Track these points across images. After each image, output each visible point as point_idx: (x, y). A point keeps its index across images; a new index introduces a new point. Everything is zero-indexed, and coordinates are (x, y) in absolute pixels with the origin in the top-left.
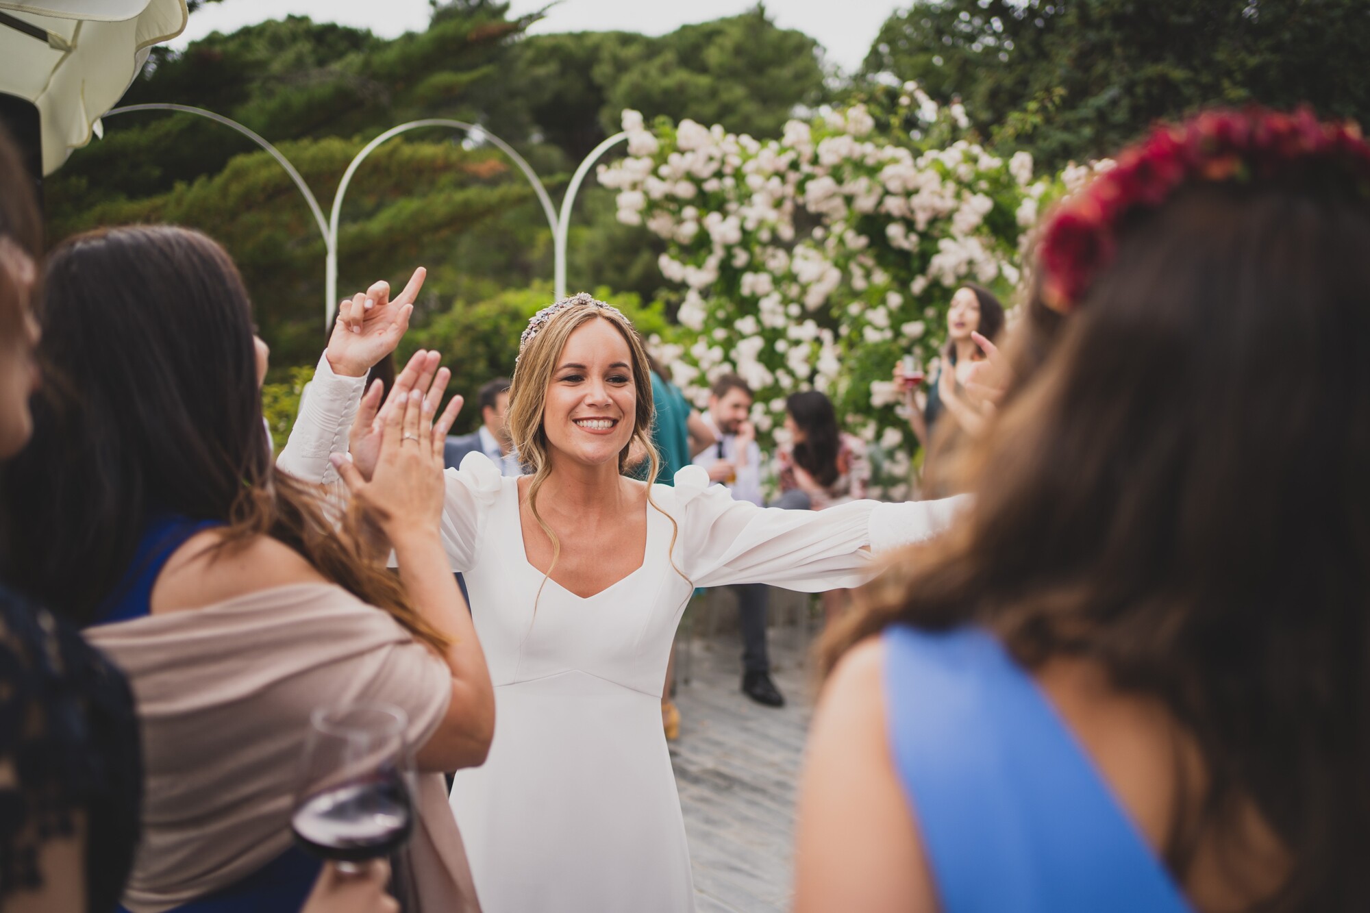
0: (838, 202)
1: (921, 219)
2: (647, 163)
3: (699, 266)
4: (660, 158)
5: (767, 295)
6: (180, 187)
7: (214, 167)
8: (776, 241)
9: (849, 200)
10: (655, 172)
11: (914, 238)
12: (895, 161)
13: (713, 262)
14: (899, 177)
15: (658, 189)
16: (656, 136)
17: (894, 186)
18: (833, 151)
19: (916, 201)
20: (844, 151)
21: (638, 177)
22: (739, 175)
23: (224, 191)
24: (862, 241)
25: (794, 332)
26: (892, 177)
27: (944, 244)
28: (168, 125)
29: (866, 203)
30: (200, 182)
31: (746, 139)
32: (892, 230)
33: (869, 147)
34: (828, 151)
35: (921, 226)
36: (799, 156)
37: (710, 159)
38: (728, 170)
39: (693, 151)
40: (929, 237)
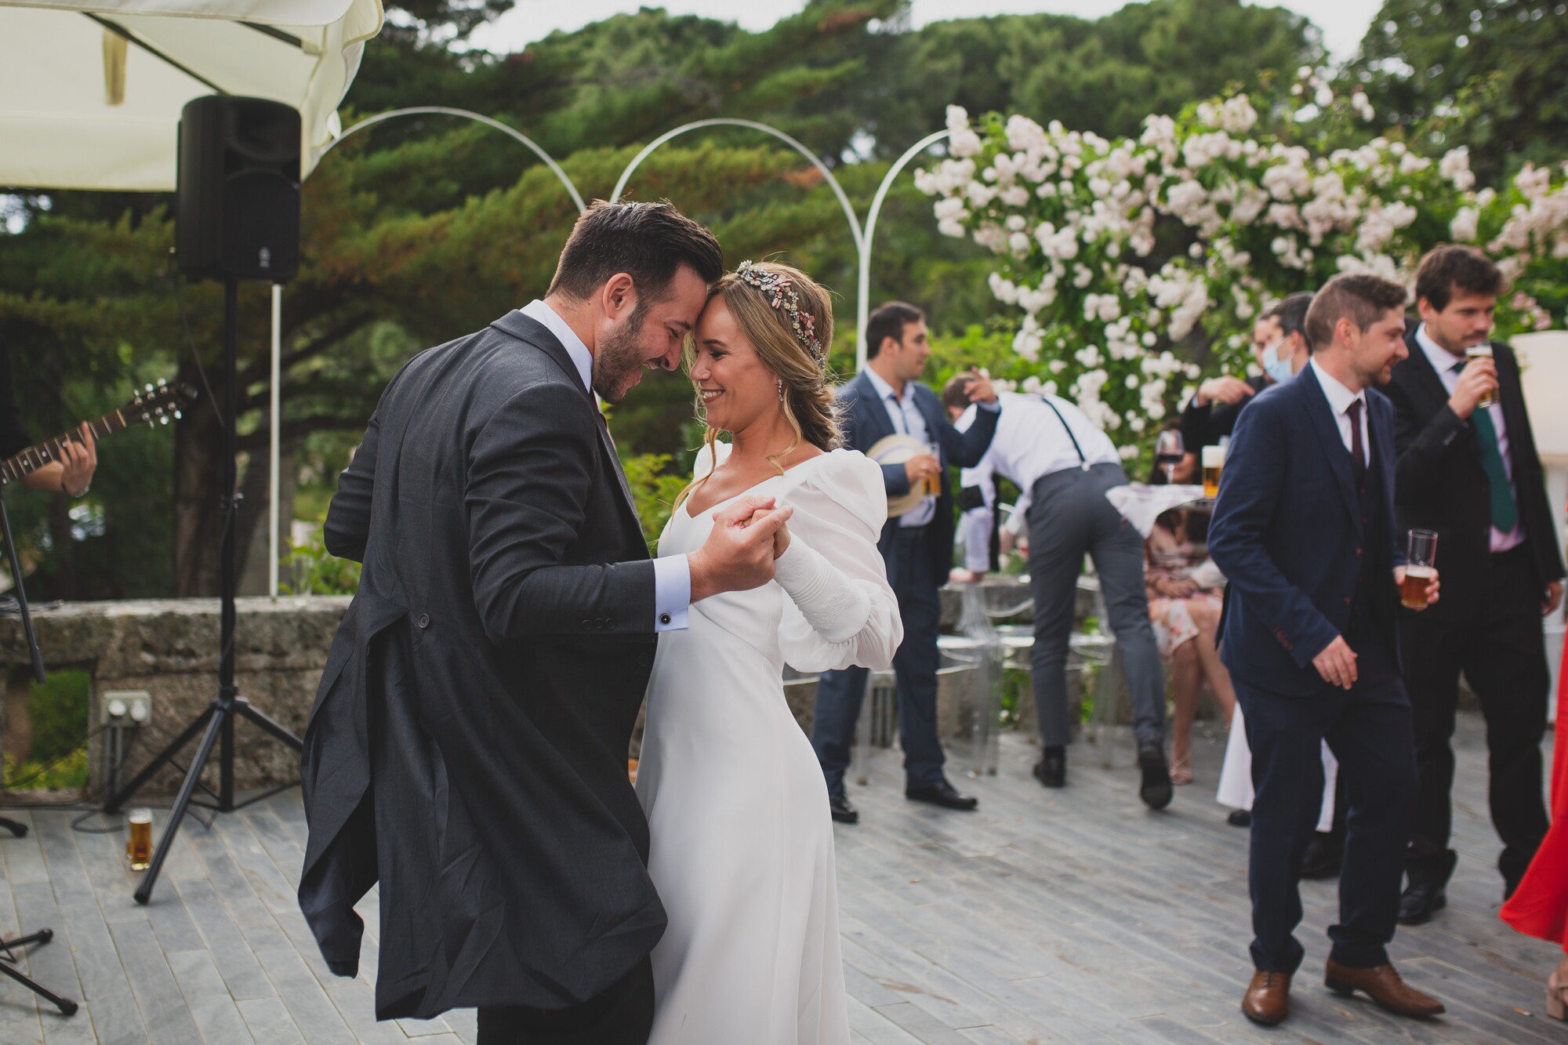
0: (1209, 210)
1: (1316, 231)
2: (968, 165)
3: (1034, 287)
4: (985, 160)
5: (1115, 321)
6: (472, 201)
7: (507, 180)
8: (1129, 257)
9: (1224, 209)
10: (978, 176)
11: (1307, 254)
12: (1282, 161)
13: (1049, 280)
14: (1287, 180)
15: (980, 195)
16: (982, 136)
17: (1279, 191)
18: (1200, 149)
19: (1309, 209)
20: (1215, 151)
21: (958, 182)
22: (1079, 178)
23: (518, 206)
24: (1244, 258)
25: (1149, 365)
26: (1276, 181)
27: (1344, 262)
28: (465, 134)
29: (1246, 212)
30: (494, 195)
31: (1090, 137)
32: (1279, 245)
33: (1251, 146)
34: (1195, 150)
35: (1316, 240)
36: (1160, 156)
37: (1045, 160)
38: (1066, 173)
39: (1025, 151)
40: (1325, 253)
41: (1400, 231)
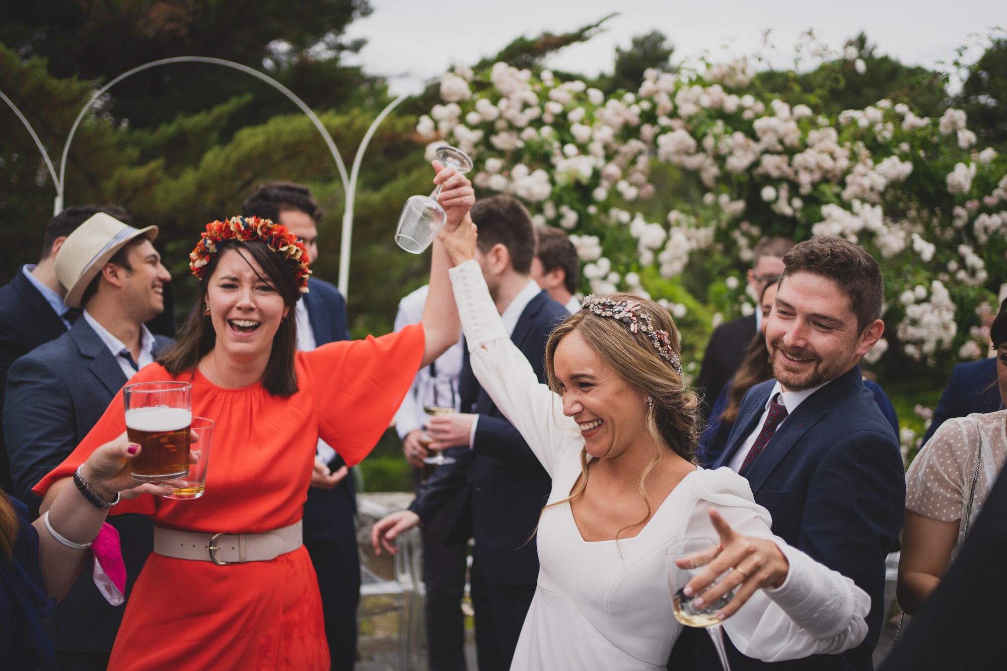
1: (805, 179)
2: (453, 109)
5: (594, 262)
10: (462, 119)
11: (797, 203)
18: (692, 101)
19: (798, 159)
20: (706, 101)
22: (561, 124)
24: (740, 205)
27: (831, 210)
29: (739, 162)
32: (768, 193)
33: (748, 100)
34: (686, 100)
35: (806, 189)
36: (654, 106)
37: (526, 105)
38: (548, 118)
39: (508, 97)
40: (814, 201)
41: (893, 184)
